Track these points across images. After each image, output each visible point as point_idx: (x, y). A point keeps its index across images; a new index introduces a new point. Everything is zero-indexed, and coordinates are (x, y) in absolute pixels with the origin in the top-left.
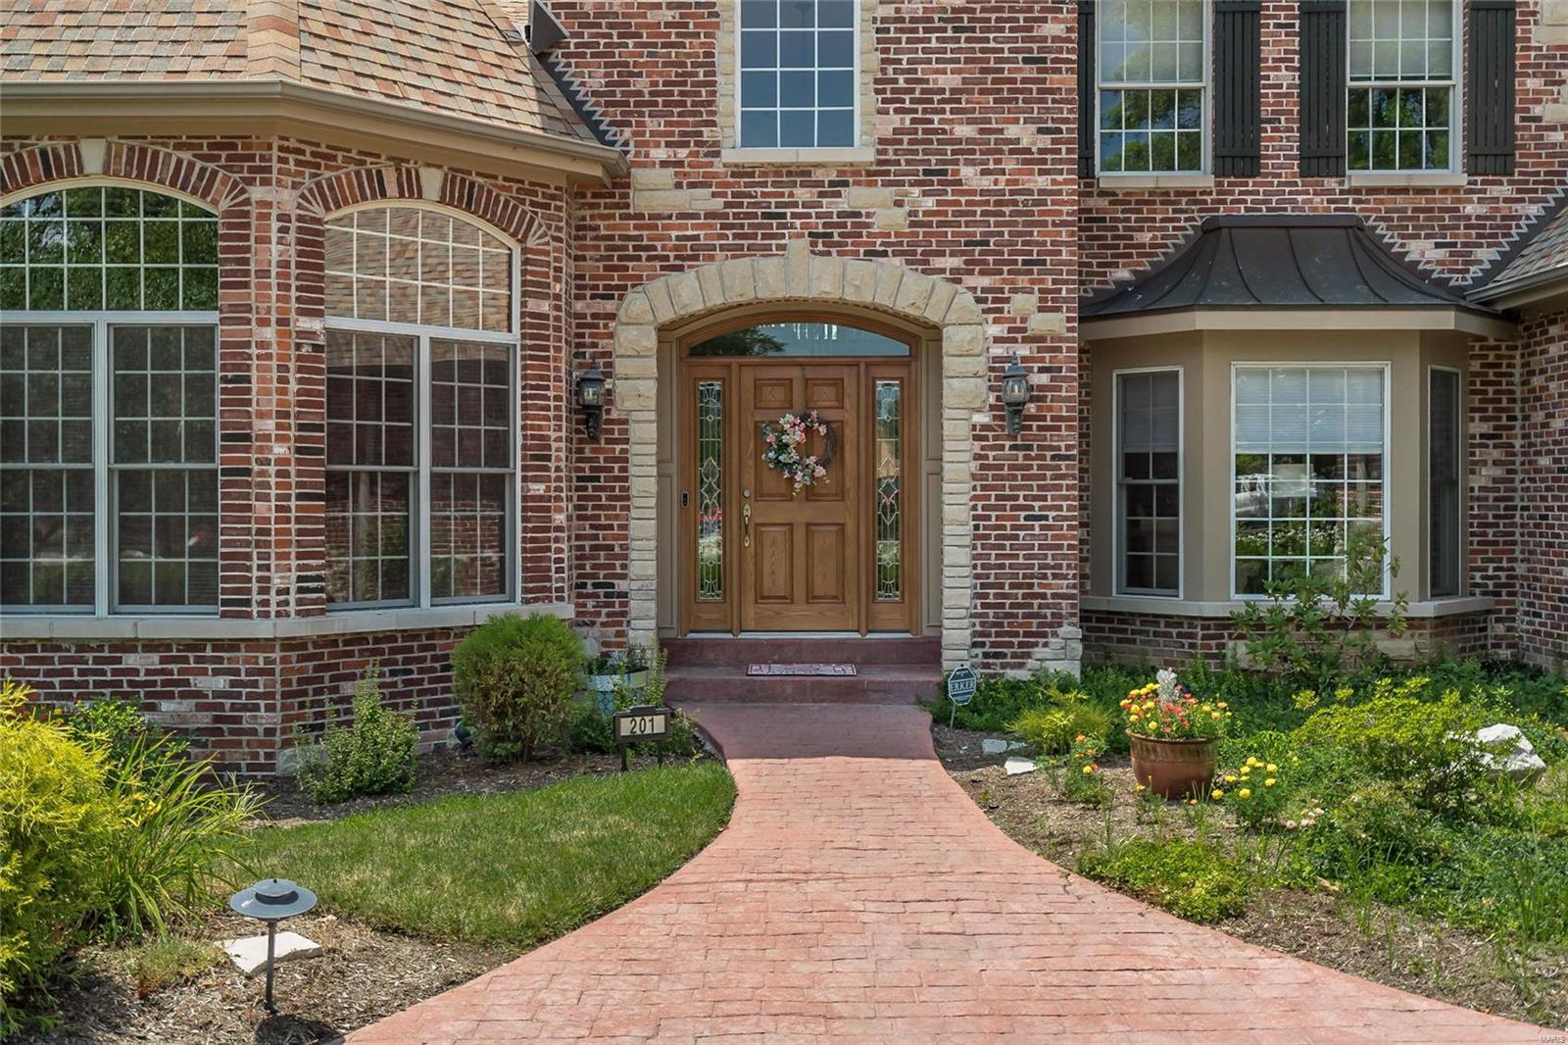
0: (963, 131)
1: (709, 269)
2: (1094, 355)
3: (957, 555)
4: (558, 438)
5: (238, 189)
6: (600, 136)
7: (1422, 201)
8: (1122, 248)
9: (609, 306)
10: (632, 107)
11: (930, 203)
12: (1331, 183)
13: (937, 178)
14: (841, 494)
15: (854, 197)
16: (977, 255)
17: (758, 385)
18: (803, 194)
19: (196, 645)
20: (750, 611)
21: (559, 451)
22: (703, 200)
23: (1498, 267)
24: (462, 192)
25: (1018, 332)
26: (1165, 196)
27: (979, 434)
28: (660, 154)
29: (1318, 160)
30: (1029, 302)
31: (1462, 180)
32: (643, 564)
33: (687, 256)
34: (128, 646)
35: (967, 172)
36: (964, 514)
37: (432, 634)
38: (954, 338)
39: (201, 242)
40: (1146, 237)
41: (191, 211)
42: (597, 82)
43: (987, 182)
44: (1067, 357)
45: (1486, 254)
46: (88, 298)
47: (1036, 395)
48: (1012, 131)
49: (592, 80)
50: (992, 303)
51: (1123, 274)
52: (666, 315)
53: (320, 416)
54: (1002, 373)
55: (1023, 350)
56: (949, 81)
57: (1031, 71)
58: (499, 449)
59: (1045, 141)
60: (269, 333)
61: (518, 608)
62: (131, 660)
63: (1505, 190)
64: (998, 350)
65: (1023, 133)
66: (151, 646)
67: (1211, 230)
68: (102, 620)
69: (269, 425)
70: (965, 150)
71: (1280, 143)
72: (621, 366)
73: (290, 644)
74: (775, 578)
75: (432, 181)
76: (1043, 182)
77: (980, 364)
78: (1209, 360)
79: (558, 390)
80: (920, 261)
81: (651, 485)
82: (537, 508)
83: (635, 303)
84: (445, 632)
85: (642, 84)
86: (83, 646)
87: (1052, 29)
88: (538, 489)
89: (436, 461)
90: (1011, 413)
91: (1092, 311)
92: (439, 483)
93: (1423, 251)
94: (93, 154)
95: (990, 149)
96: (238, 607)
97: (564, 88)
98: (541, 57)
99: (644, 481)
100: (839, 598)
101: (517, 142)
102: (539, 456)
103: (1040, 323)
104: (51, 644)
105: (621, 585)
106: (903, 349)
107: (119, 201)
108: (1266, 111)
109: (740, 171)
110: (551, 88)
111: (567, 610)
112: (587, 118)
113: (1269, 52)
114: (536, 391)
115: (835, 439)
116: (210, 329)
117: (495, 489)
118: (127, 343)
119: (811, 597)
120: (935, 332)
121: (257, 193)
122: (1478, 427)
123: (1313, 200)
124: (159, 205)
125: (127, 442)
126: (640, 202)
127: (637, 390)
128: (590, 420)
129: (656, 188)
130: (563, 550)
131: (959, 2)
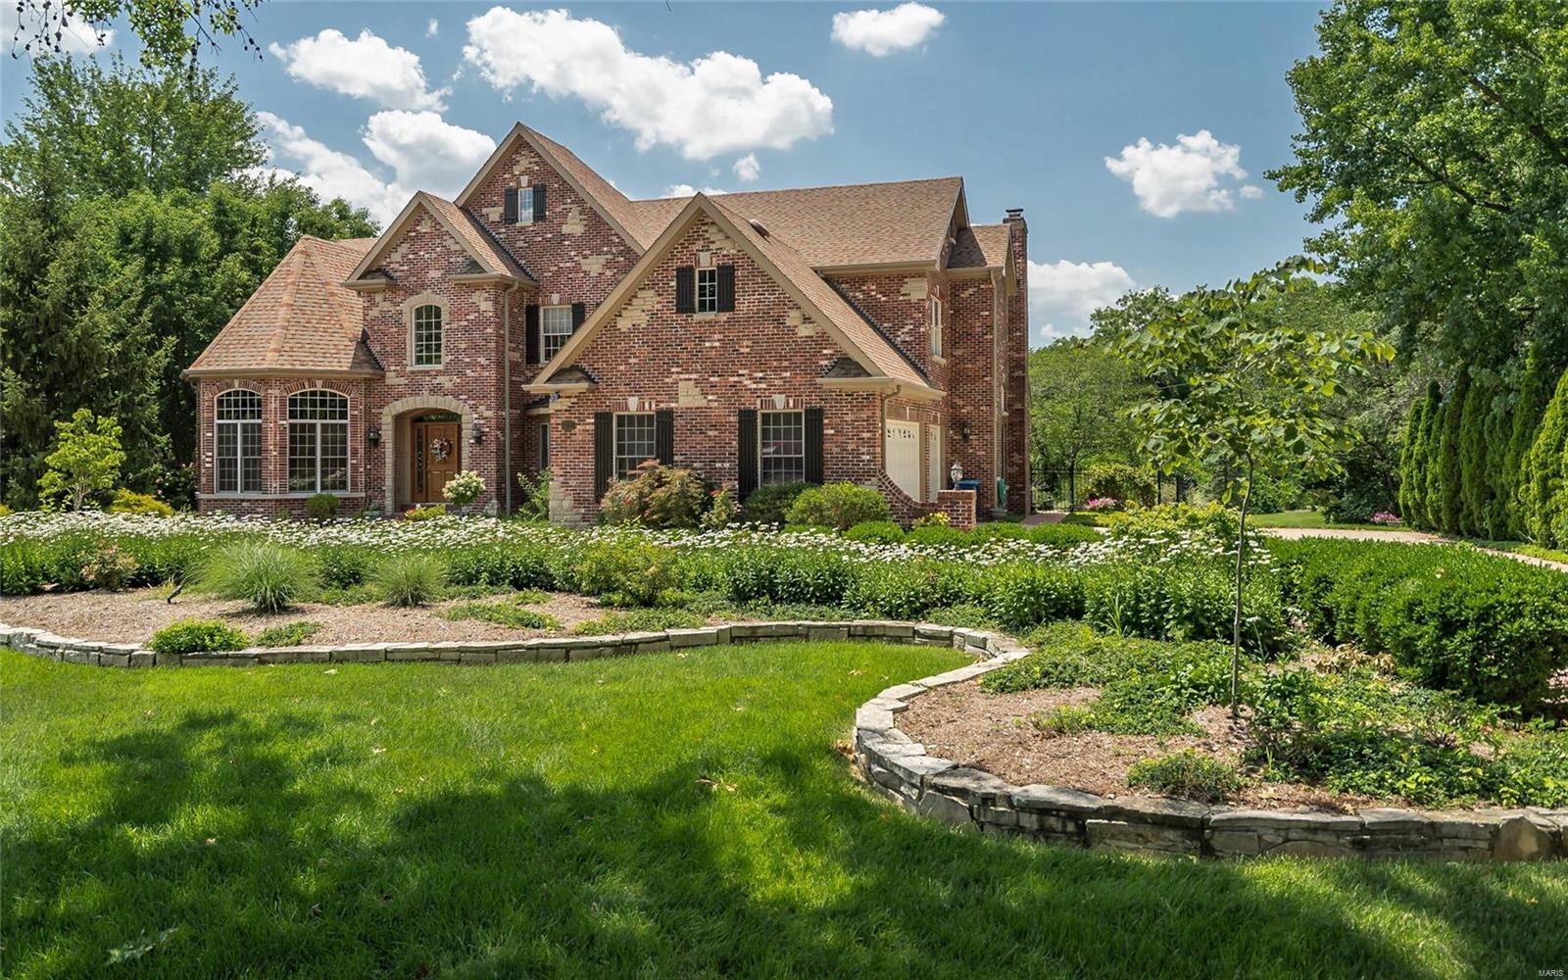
0: (467, 360)
1: (404, 400)
2: (534, 420)
4: (362, 447)
5: (266, 390)
9: (378, 411)
10: (386, 355)
11: (459, 380)
13: (461, 374)
14: (453, 463)
15: (440, 379)
16: (470, 395)
17: (432, 430)
18: (427, 378)
19: (257, 501)
20: (430, 496)
21: (361, 451)
22: (403, 381)
24: (329, 385)
25: (481, 417)
27: (471, 445)
28: (393, 368)
30: (484, 408)
32: (388, 482)
33: (400, 396)
34: (243, 501)
35: (468, 371)
36: (467, 468)
38: (464, 418)
39: (259, 403)
41: (257, 395)
42: (378, 349)
43: (473, 374)
47: (484, 434)
48: (479, 360)
50: (475, 408)
52: (394, 413)
53: (287, 444)
54: (477, 427)
55: (482, 422)
56: (463, 346)
58: (344, 451)
60: (272, 425)
61: (347, 493)
62: (244, 504)
64: (476, 422)
65: (482, 360)
66: (248, 501)
68: (238, 494)
69: (272, 447)
70: (467, 365)
72: (383, 427)
73: (276, 500)
74: (437, 486)
75: (319, 383)
76: (487, 374)
77: (471, 426)
79: (361, 435)
80: (456, 396)
81: (392, 460)
82: (355, 467)
83: (386, 410)
85: (388, 349)
86: (234, 500)
87: (489, 330)
88: (355, 462)
89: (323, 454)
90: (479, 440)
91: (530, 406)
92: (324, 460)
95: (473, 365)
96: (265, 492)
98: (360, 344)
99: (389, 459)
101: (345, 372)
102: (355, 453)
103: (488, 414)
104: (228, 500)
105: (383, 488)
107: (243, 393)
109: (412, 372)
111: (363, 495)
112: (374, 360)
114: (354, 434)
115: (451, 446)
116: (260, 424)
117: (341, 462)
118: (244, 426)
120: (460, 417)
121: (270, 391)
124: (251, 394)
125: (245, 452)
126: (388, 382)
127: (387, 435)
128: (374, 443)
129: (391, 378)
130: (362, 479)
131: (465, 323)
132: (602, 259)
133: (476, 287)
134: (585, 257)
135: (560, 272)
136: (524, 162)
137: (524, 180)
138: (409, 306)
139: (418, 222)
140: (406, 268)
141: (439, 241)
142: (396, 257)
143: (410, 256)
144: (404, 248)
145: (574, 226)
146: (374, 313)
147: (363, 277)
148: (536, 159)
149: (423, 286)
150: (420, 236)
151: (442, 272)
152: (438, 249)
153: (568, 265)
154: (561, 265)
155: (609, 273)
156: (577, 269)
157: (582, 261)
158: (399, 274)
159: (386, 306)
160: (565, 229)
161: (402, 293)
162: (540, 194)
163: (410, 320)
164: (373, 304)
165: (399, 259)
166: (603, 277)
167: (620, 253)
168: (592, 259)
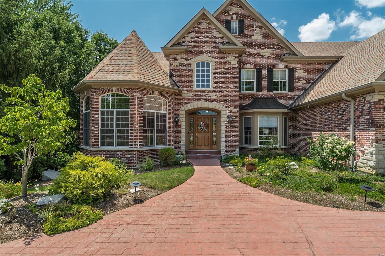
0: (224, 86)
1: (192, 104)
2: (241, 115)
3: (223, 140)
4: (172, 125)
5: (132, 94)
6: (178, 87)
7: (283, 95)
8: (244, 101)
9: (179, 108)
10: (182, 83)
11: (220, 95)
12: (271, 93)
13: (221, 92)
14: (208, 132)
15: (210, 95)
16: (226, 102)
17: (198, 118)
18: (204, 94)
19: (126, 151)
20: (197, 147)
21: (172, 127)
22: (191, 95)
23: (292, 104)
24: (160, 94)
25: (231, 112)
26: (250, 95)
27: (226, 125)
28: (185, 89)
29: (269, 90)
30: (233, 108)
31: (288, 93)
32: (183, 141)
33: (189, 102)
34: (118, 151)
35: (225, 91)
36: (224, 135)
37: (156, 150)
38: (223, 112)
39: (128, 100)
40: (247, 100)
41: (126, 96)
42: (178, 80)
43: (227, 93)
44: (237, 115)
45: (291, 102)
46: (113, 107)
47: (233, 120)
48: (230, 86)
49: (177, 80)
50: (228, 108)
51: (244, 104)
52: (186, 109)
53: (142, 122)
54: (229, 117)
55: (232, 114)
56: (222, 80)
57: (233, 79)
58: (165, 127)
59: (234, 88)
60: (136, 112)
61: (167, 146)
62: (118, 153)
63: (293, 94)
64: (228, 114)
65: (232, 86)
66: (121, 151)
67: (256, 99)
68: (114, 148)
69: (136, 123)
70: (224, 89)
71: (264, 88)
72: (180, 116)
73: (138, 151)
74: (200, 143)
75: (157, 92)
76: (234, 93)
77: (226, 116)
78: (255, 115)
79: (172, 119)
80: (219, 103)
81: (184, 131)
82: (170, 134)
83: (182, 108)
84: (158, 150)
85: (183, 80)
86: (112, 151)
87: (235, 73)
88: (170, 131)
89: (157, 128)
90: (230, 122)
91: (241, 109)
92: (157, 131)
93: (283, 102)
94: (114, 89)
95: (227, 88)
96: (132, 146)
97: (174, 81)
98: (171, 77)
99: (183, 131)
100: (208, 145)
101: (167, 87)
102: (170, 128)
103: (234, 111)
104: (108, 151)
105: (180, 144)
106: (216, 114)
107: (117, 95)
108: (263, 84)
109: (196, 91)
110: (172, 81)
111: (173, 147)
112: (176, 85)
113: (263, 76)
114: (169, 119)
115: (208, 125)
116: (128, 111)
117: (164, 131)
118: (118, 113)
119: (204, 145)
120: (220, 112)
121: (135, 94)
122: (290, 124)
123: (269, 95)
124: (122, 95)
125: (118, 125)
126: (183, 95)
127: (182, 119)
128: (176, 123)
129: (185, 93)
130: (173, 139)
131: (224, 70)
132: (270, 51)
133: (228, 54)
134: (262, 49)
135: (251, 55)
136: (234, 9)
137: (235, 17)
138: (194, 62)
139: (200, 23)
140: (193, 44)
141: (210, 33)
142: (188, 39)
143: (195, 39)
144: (192, 35)
145: (257, 36)
146: (176, 63)
147: (172, 46)
148: (240, 9)
149: (202, 52)
150: (200, 30)
151: (212, 46)
152: (210, 36)
153: (254, 52)
154: (251, 52)
155: (272, 56)
156: (258, 54)
157: (261, 51)
158: (189, 46)
159: (183, 61)
160: (253, 38)
161: (191, 55)
162: (241, 22)
163: (194, 67)
164: (175, 59)
165: (190, 40)
166: (270, 58)
167: (278, 48)
168: (266, 50)
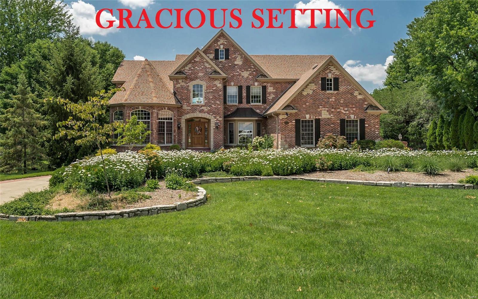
1: (190, 114)
2: (226, 122)
3: (212, 140)
4: (176, 129)
6: (181, 103)
7: (258, 106)
8: (229, 111)
9: (181, 117)
10: (183, 100)
11: (210, 108)
12: (249, 104)
13: (210, 106)
14: (202, 134)
15: (203, 108)
16: (214, 113)
17: (194, 124)
18: (198, 107)
20: (193, 145)
21: (176, 131)
22: (189, 108)
23: (265, 113)
24: (169, 109)
25: (217, 120)
26: (234, 106)
27: (214, 129)
28: (185, 104)
29: (248, 102)
30: (219, 117)
31: (261, 104)
32: (184, 141)
33: (188, 113)
35: (213, 106)
36: (213, 136)
37: (166, 146)
38: (212, 120)
39: (149, 114)
40: (232, 110)
41: (148, 112)
42: (180, 98)
43: (215, 107)
44: (222, 122)
45: (264, 111)
47: (219, 125)
48: (217, 102)
49: (179, 97)
50: (215, 117)
51: (230, 113)
52: (186, 118)
53: (158, 128)
54: (216, 124)
55: (218, 122)
56: (211, 97)
57: (219, 97)
58: (171, 131)
59: (220, 103)
60: (154, 122)
61: (173, 145)
63: (265, 105)
64: (216, 122)
65: (218, 102)
67: (238, 109)
69: (154, 129)
70: (213, 103)
71: (244, 100)
72: (182, 123)
74: (196, 143)
75: (166, 108)
76: (220, 106)
77: (214, 123)
78: (236, 122)
79: (176, 125)
80: (209, 114)
81: (184, 134)
82: (175, 136)
83: (183, 117)
84: (167, 146)
85: (184, 98)
88: (175, 134)
90: (217, 127)
91: (225, 117)
92: (167, 133)
93: (258, 111)
94: (140, 107)
95: (215, 103)
98: (175, 95)
99: (184, 133)
100: (202, 144)
101: (174, 105)
103: (220, 119)
105: (182, 143)
106: (208, 121)
107: (142, 111)
108: (243, 98)
109: (192, 106)
110: (176, 99)
112: (179, 101)
113: (243, 92)
114: (174, 126)
115: (201, 129)
116: (149, 121)
117: (171, 134)
119: (199, 144)
120: (210, 120)
121: (153, 110)
122: (263, 128)
123: (247, 106)
124: (145, 111)
126: (183, 108)
127: (183, 125)
128: (179, 128)
129: (185, 107)
130: (177, 140)
131: (212, 90)
132: (248, 73)
133: (216, 79)
134: (243, 72)
135: (234, 76)
136: (222, 41)
137: (222, 47)
138: (191, 84)
139: (195, 57)
140: (190, 72)
141: (202, 64)
142: (187, 68)
143: (192, 68)
144: (190, 66)
145: (239, 62)
146: (178, 86)
147: (176, 74)
148: (226, 40)
149: (197, 78)
150: (195, 62)
151: (204, 74)
152: (202, 67)
153: (237, 74)
154: (234, 74)
155: (250, 77)
156: (240, 75)
157: (242, 73)
158: (188, 74)
159: (183, 84)
160: (236, 63)
161: (189, 80)
162: (227, 51)
163: (191, 88)
164: (178, 83)
165: (188, 69)
166: (248, 78)
167: (254, 71)
168: (245, 72)
